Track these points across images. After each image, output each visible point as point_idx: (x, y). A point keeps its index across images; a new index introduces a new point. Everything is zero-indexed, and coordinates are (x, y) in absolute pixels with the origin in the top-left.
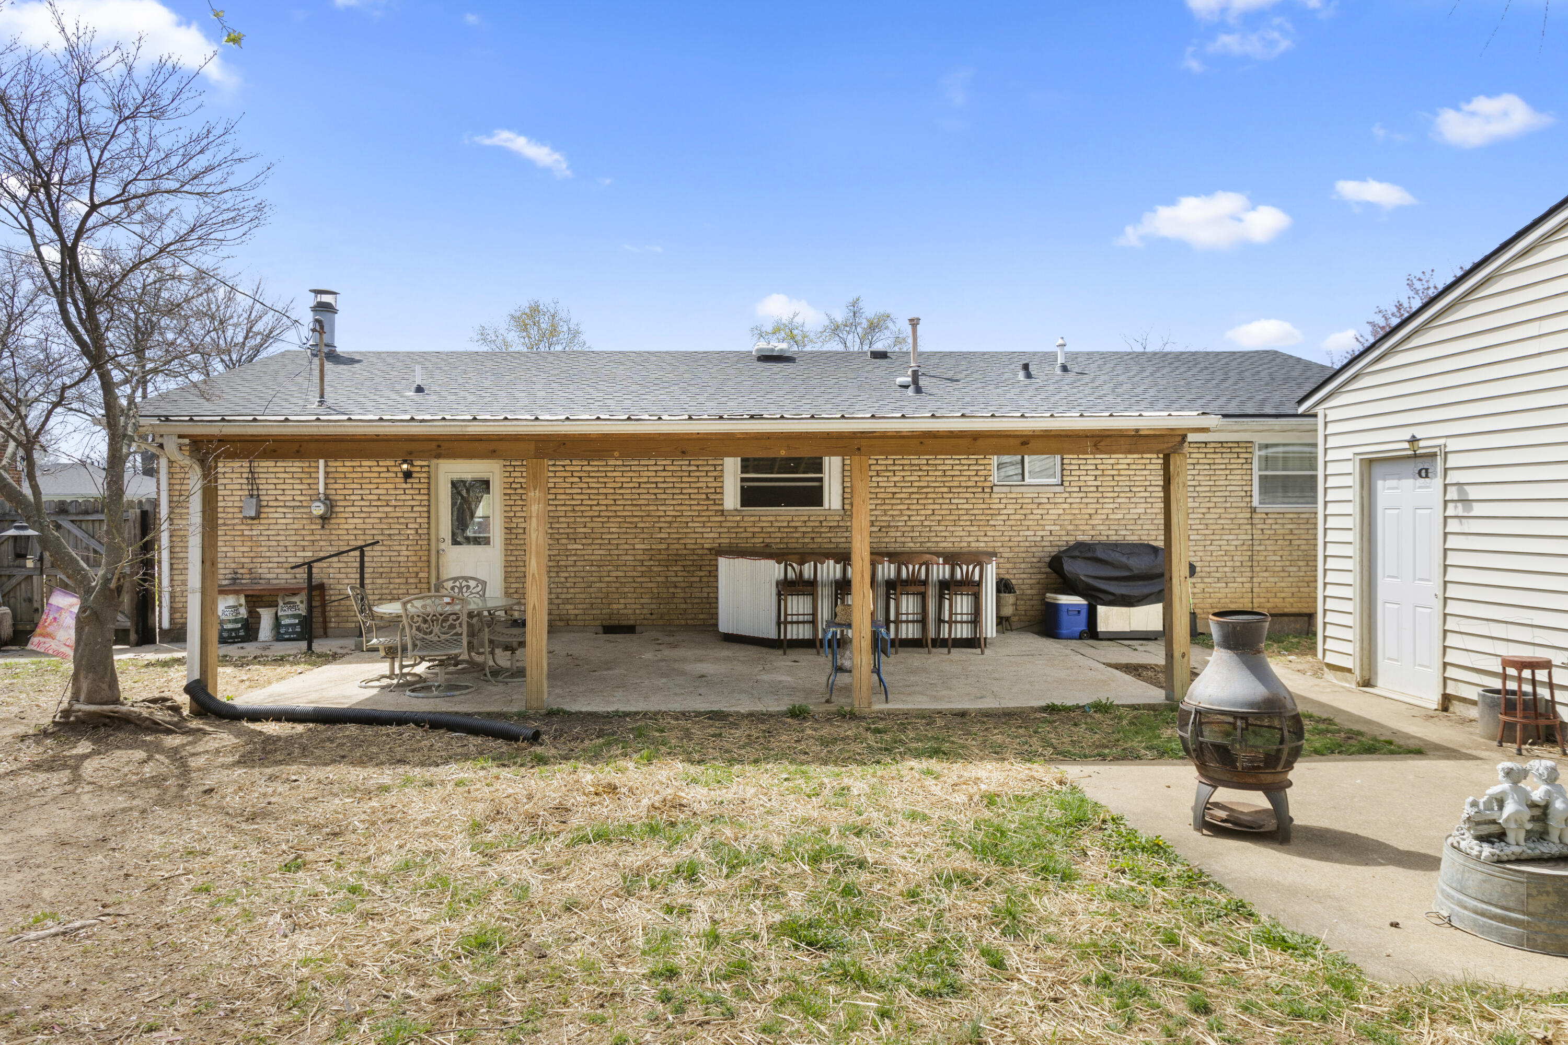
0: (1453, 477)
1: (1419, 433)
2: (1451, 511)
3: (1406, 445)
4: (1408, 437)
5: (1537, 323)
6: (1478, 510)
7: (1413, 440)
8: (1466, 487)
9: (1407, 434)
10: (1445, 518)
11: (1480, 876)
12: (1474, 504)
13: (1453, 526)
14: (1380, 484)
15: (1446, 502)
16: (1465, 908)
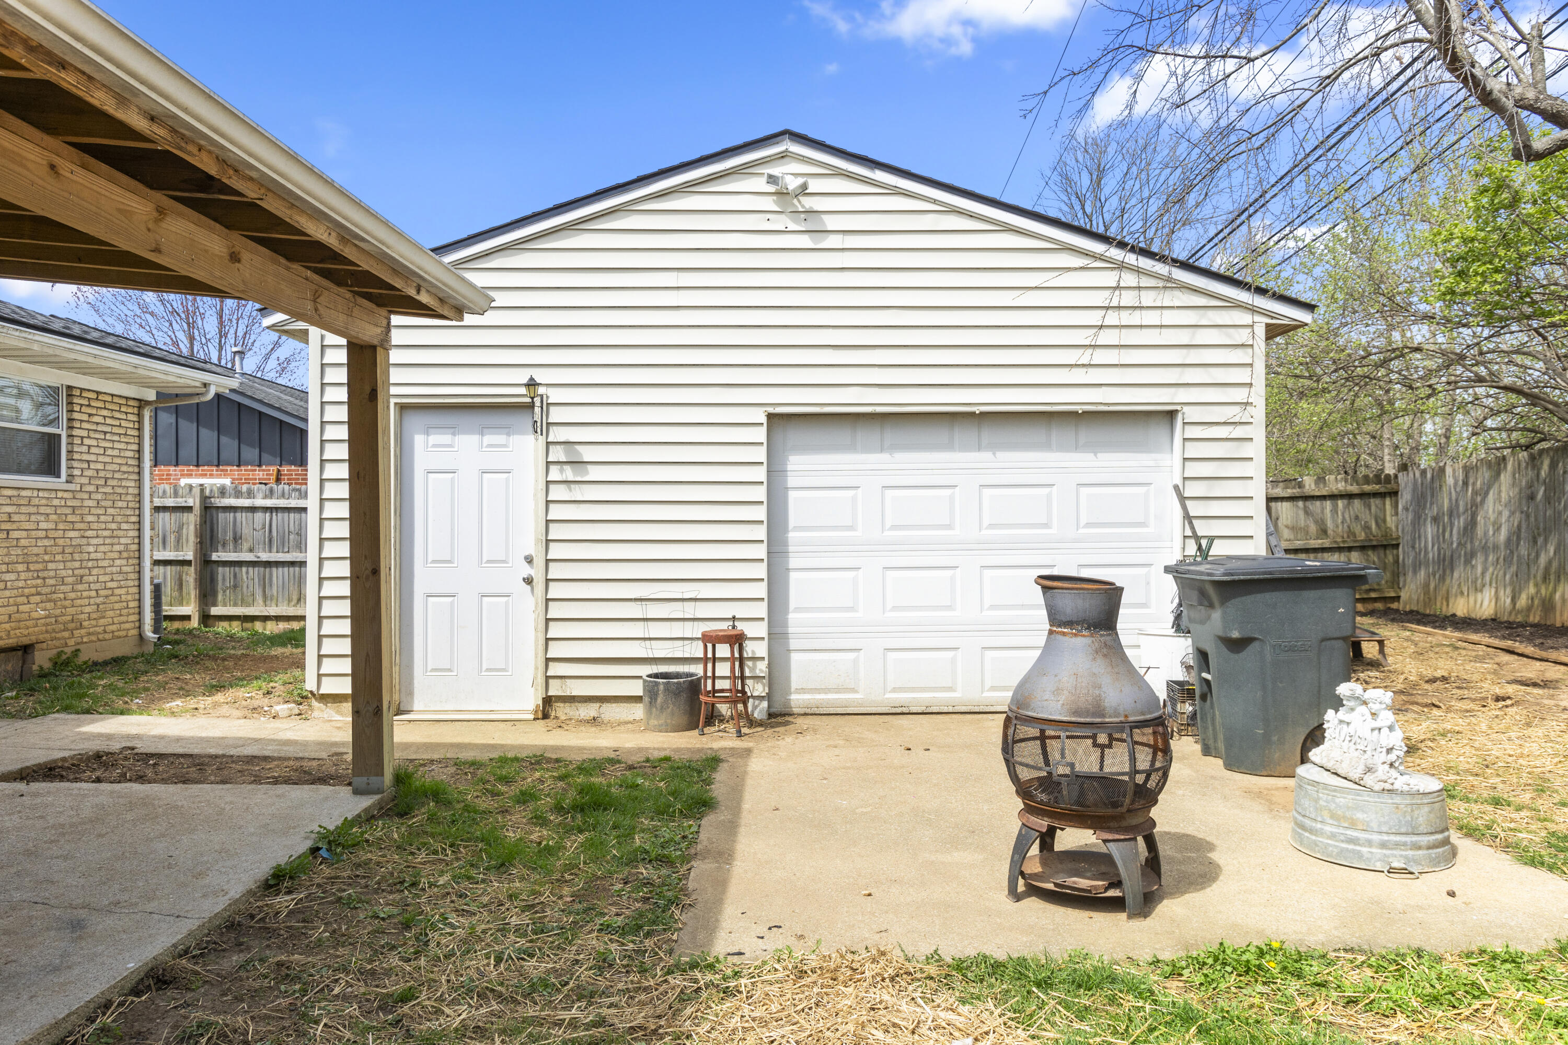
0: (557, 434)
1: (541, 376)
2: (555, 474)
3: (523, 391)
4: (525, 381)
5: (675, 274)
6: (595, 473)
7: (532, 384)
8: (578, 447)
9: (523, 376)
10: (548, 483)
11: (1426, 809)
12: (589, 467)
13: (557, 493)
14: (419, 440)
15: (548, 463)
16: (1420, 848)
